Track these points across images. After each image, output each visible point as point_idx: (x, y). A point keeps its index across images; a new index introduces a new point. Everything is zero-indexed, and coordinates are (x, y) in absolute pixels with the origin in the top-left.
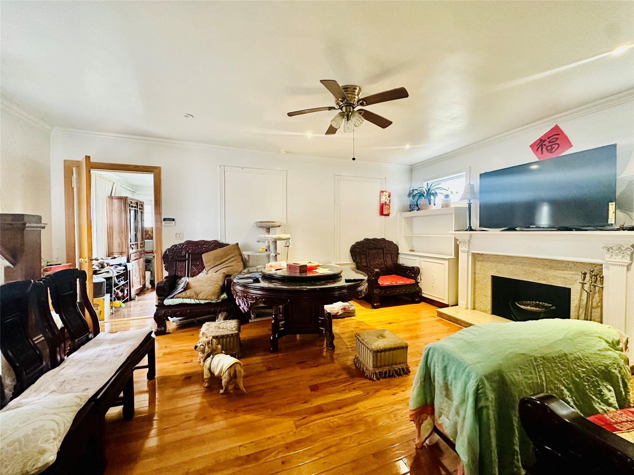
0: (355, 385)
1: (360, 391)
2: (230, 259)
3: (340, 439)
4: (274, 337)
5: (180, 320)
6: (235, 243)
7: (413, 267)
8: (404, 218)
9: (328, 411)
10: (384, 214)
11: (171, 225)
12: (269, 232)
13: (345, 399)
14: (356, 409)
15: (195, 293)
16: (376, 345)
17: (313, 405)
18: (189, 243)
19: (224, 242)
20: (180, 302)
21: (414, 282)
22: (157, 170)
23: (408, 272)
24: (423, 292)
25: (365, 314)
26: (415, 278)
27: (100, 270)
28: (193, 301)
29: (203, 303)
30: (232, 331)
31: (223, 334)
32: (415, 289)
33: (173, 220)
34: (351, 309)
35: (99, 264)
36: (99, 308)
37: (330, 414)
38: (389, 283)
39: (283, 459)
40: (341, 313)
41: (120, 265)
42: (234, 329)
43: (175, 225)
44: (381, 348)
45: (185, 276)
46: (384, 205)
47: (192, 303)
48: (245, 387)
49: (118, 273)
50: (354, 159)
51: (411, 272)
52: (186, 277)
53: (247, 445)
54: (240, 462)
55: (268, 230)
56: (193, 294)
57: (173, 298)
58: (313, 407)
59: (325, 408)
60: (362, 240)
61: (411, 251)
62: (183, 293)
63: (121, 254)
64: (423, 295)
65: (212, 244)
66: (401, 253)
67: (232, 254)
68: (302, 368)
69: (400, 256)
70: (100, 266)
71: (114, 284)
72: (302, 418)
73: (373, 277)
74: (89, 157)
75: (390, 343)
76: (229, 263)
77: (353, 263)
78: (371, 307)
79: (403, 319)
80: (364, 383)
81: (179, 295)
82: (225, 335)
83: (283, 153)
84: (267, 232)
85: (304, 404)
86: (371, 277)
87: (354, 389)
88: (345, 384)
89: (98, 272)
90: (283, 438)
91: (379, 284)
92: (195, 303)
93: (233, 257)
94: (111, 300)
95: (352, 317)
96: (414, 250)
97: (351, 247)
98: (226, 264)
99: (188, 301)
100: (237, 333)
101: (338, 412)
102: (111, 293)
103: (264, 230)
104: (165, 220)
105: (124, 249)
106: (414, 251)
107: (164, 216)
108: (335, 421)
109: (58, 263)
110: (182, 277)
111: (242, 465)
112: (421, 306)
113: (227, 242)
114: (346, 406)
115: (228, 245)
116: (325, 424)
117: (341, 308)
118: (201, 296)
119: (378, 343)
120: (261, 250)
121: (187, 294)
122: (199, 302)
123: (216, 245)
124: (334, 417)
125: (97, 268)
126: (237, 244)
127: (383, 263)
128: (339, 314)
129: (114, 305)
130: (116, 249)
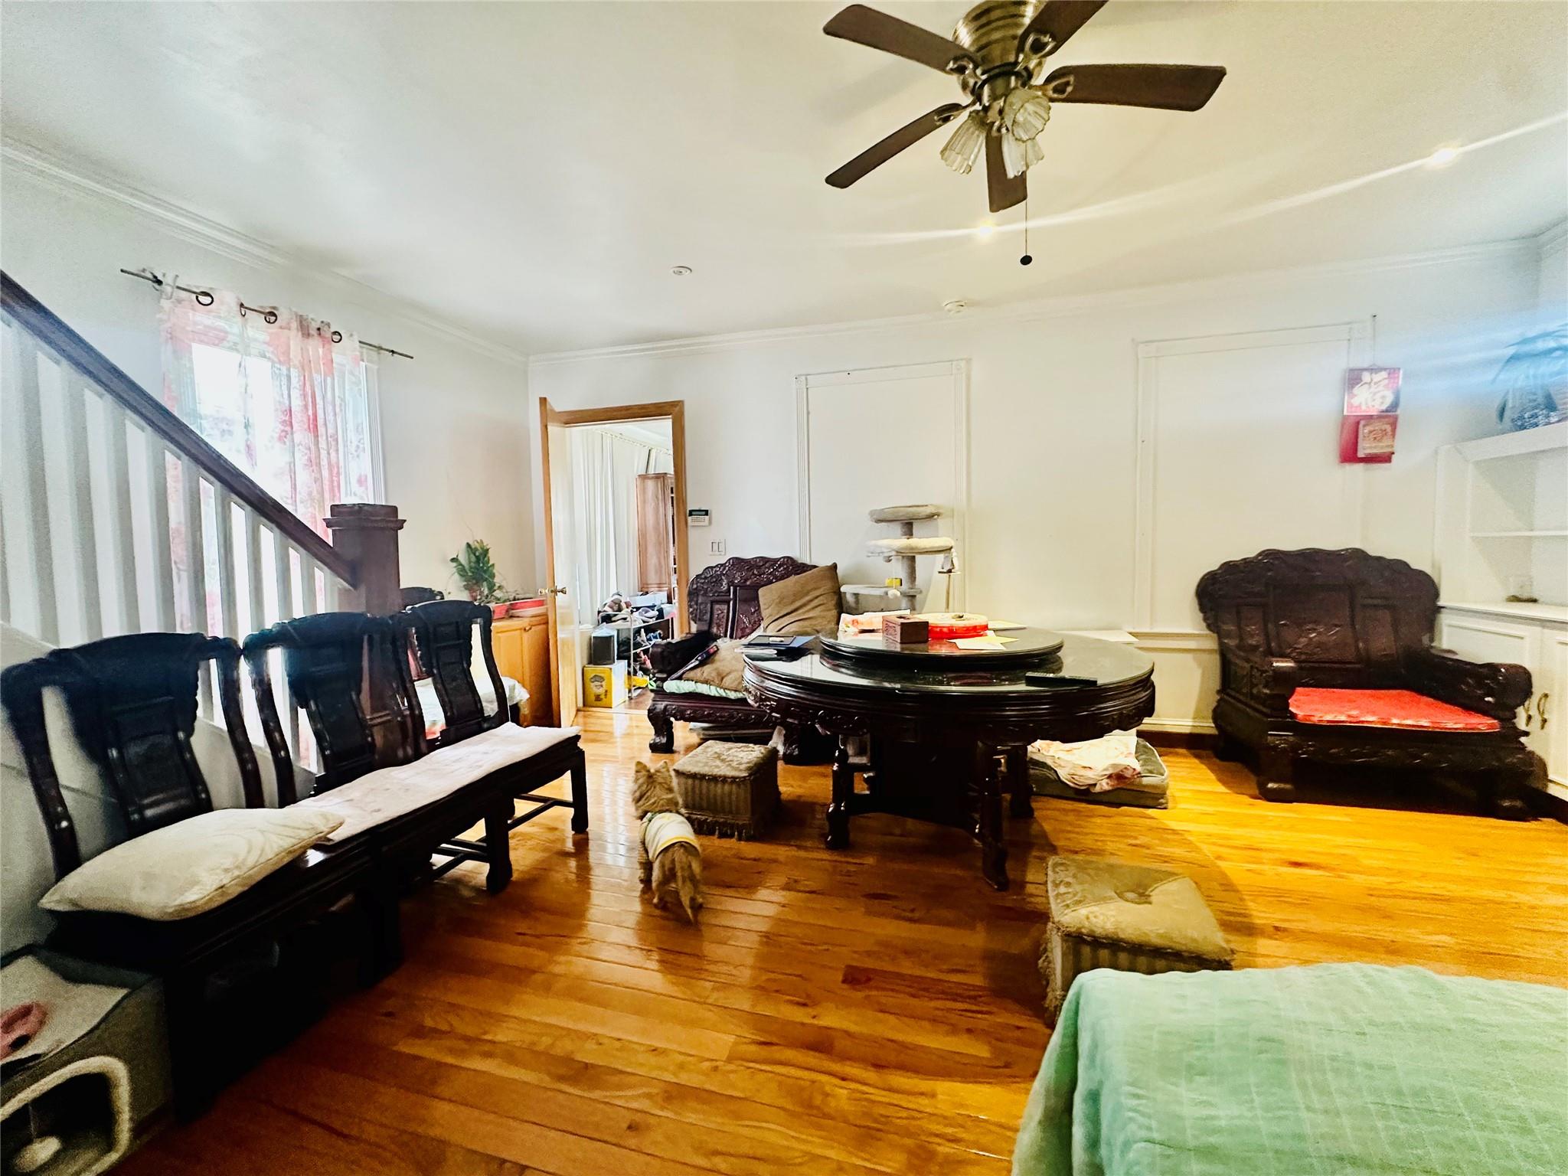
0: (983, 1021)
1: (986, 1048)
2: (811, 601)
3: (806, 1153)
4: (837, 807)
5: (704, 729)
6: (830, 564)
7: (1493, 668)
8: (1477, 463)
9: (845, 1057)
10: (1361, 454)
11: (702, 524)
12: (912, 535)
13: (916, 1048)
14: (922, 1094)
15: (719, 674)
16: (1083, 918)
17: (815, 1022)
18: (737, 563)
19: (808, 562)
20: (691, 690)
21: (1492, 726)
22: (677, 408)
23: (1468, 684)
24: (1551, 777)
25: (1210, 809)
26: (1505, 712)
27: (615, 615)
28: (712, 691)
29: (733, 697)
30: (736, 769)
31: (716, 772)
32: (1499, 759)
33: (706, 513)
34: (1145, 781)
35: (613, 604)
36: (603, 683)
37: (836, 1067)
38: (1343, 718)
39: (638, 1117)
40: (1106, 787)
41: (652, 607)
42: (743, 767)
43: (710, 522)
44: (1099, 931)
45: (726, 636)
46: (1362, 423)
47: (712, 694)
48: (692, 908)
49: (644, 622)
50: (1026, 260)
51: (1480, 684)
52: (728, 639)
53: (606, 1041)
54: (562, 1071)
55: (909, 527)
56: (714, 674)
57: (680, 678)
58: (812, 1025)
59: (841, 1044)
60: (1252, 554)
61: (1516, 599)
62: (698, 670)
63: (660, 586)
64: (1553, 790)
65: (780, 566)
66: (1451, 609)
67: (815, 589)
68: (869, 913)
69: (1445, 620)
70: (616, 608)
71: (634, 644)
72: (762, 1039)
73: (1265, 687)
74: (545, 399)
75: (1147, 928)
76: (808, 611)
77: (1208, 632)
78: (1257, 792)
79: (1375, 863)
80: (1018, 1028)
81: (691, 674)
82: (720, 777)
83: (949, 311)
84: (905, 534)
85: (796, 1008)
86: (1261, 687)
87: (969, 1031)
88: (950, 1004)
89: (613, 619)
90: (681, 1067)
91: (1294, 716)
92: (717, 695)
93: (817, 597)
94: (629, 673)
95: (1151, 812)
96: (1535, 596)
97: (1203, 578)
98: (800, 615)
99: (703, 689)
100: (744, 777)
101: (871, 1075)
102: (628, 658)
103: (897, 528)
104: (691, 513)
105: (664, 577)
106: (1535, 601)
107: (690, 508)
108: (834, 1096)
109: (528, 596)
110: (720, 637)
111: (561, 1078)
112: (1532, 834)
113: (813, 563)
114: (903, 1067)
115: (815, 567)
116: (802, 1089)
117: (1108, 773)
118: (727, 682)
119: (1095, 909)
120: (887, 582)
121: (705, 675)
122: (724, 695)
123: (792, 567)
124: (843, 1083)
125: (610, 612)
126: (835, 566)
127: (1350, 641)
128: (1097, 789)
129: (634, 683)
130: (653, 578)
